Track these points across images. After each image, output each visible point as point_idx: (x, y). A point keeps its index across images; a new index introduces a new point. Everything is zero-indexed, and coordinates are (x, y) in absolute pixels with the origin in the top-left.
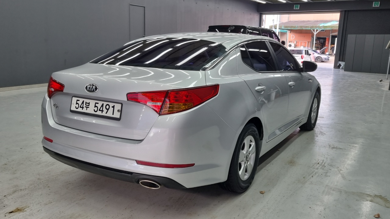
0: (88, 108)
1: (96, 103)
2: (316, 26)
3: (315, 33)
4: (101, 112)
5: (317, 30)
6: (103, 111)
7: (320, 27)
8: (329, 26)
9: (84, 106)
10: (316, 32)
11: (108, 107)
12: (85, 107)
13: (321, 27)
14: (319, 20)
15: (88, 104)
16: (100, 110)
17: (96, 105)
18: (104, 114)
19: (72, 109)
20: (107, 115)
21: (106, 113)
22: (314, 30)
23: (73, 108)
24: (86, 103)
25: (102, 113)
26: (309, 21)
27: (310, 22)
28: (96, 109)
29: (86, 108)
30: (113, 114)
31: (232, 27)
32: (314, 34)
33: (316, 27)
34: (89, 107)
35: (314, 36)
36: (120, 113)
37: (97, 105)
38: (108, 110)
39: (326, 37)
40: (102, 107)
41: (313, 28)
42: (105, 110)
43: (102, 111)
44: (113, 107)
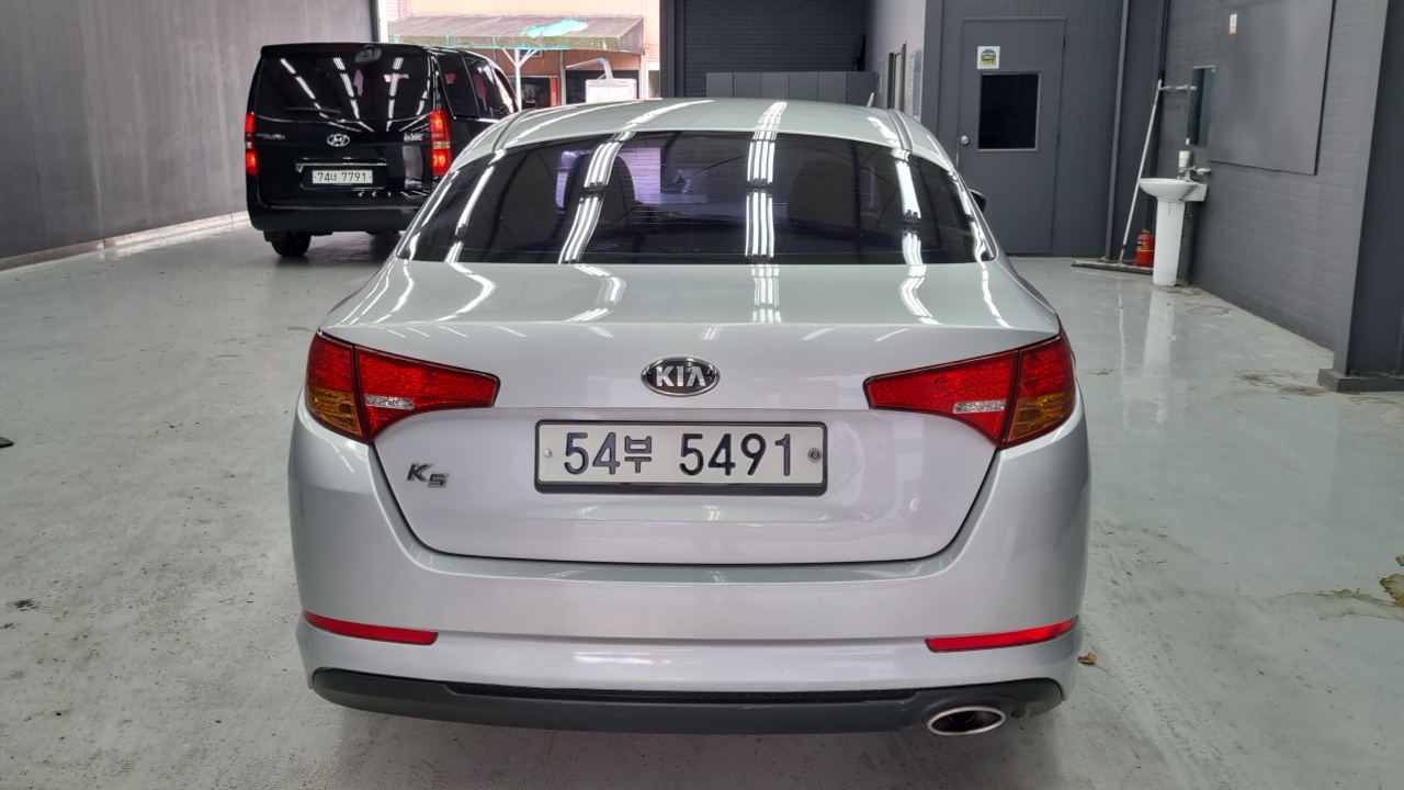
0: (643, 464)
1: (687, 437)
2: (516, 39)
3: (518, 64)
4: (723, 470)
5: (523, 53)
6: (733, 465)
7: (529, 41)
8: (562, 39)
9: (621, 454)
10: (521, 59)
11: (754, 446)
12: (627, 459)
13: (535, 39)
14: (515, 15)
15: (643, 447)
16: (713, 464)
17: (689, 446)
18: (739, 475)
19: (543, 478)
20: (754, 479)
21: (751, 472)
22: (512, 52)
23: (553, 472)
24: (628, 441)
25: (728, 473)
26: (480, 19)
27: (488, 21)
28: (691, 461)
29: (633, 464)
30: (787, 471)
31: (370, 52)
32: (514, 67)
33: (519, 41)
34: (649, 459)
35: (514, 74)
36: (821, 461)
37: (692, 444)
38: (757, 457)
39: (550, 77)
40: (723, 451)
41: (507, 44)
42: (742, 462)
43: (728, 466)
44: (785, 442)
